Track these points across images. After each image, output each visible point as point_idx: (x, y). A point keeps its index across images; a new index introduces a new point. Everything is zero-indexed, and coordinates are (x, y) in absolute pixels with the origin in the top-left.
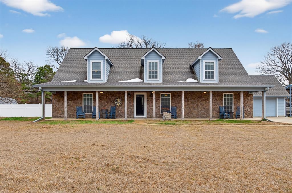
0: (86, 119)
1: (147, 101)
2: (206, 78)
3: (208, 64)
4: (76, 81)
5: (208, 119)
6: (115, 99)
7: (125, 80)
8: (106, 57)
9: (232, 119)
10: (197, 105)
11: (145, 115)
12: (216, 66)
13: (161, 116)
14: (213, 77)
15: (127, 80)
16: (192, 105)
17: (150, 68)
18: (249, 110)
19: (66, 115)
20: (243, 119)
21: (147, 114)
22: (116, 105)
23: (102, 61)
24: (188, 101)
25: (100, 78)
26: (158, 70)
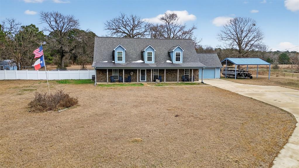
0: (116, 83)
1: (147, 73)
2: (176, 61)
3: (177, 53)
4: (107, 61)
5: (176, 82)
6: (130, 72)
7: (134, 61)
8: (125, 50)
9: (188, 82)
10: (172, 75)
11: (146, 80)
12: (182, 54)
13: (155, 81)
14: (179, 60)
15: (135, 61)
16: (169, 75)
17: (148, 55)
18: (197, 77)
19: (108, 81)
20: (193, 82)
21: (147, 80)
22: (130, 75)
23: (123, 51)
24: (167, 73)
25: (122, 61)
26: (152, 57)
